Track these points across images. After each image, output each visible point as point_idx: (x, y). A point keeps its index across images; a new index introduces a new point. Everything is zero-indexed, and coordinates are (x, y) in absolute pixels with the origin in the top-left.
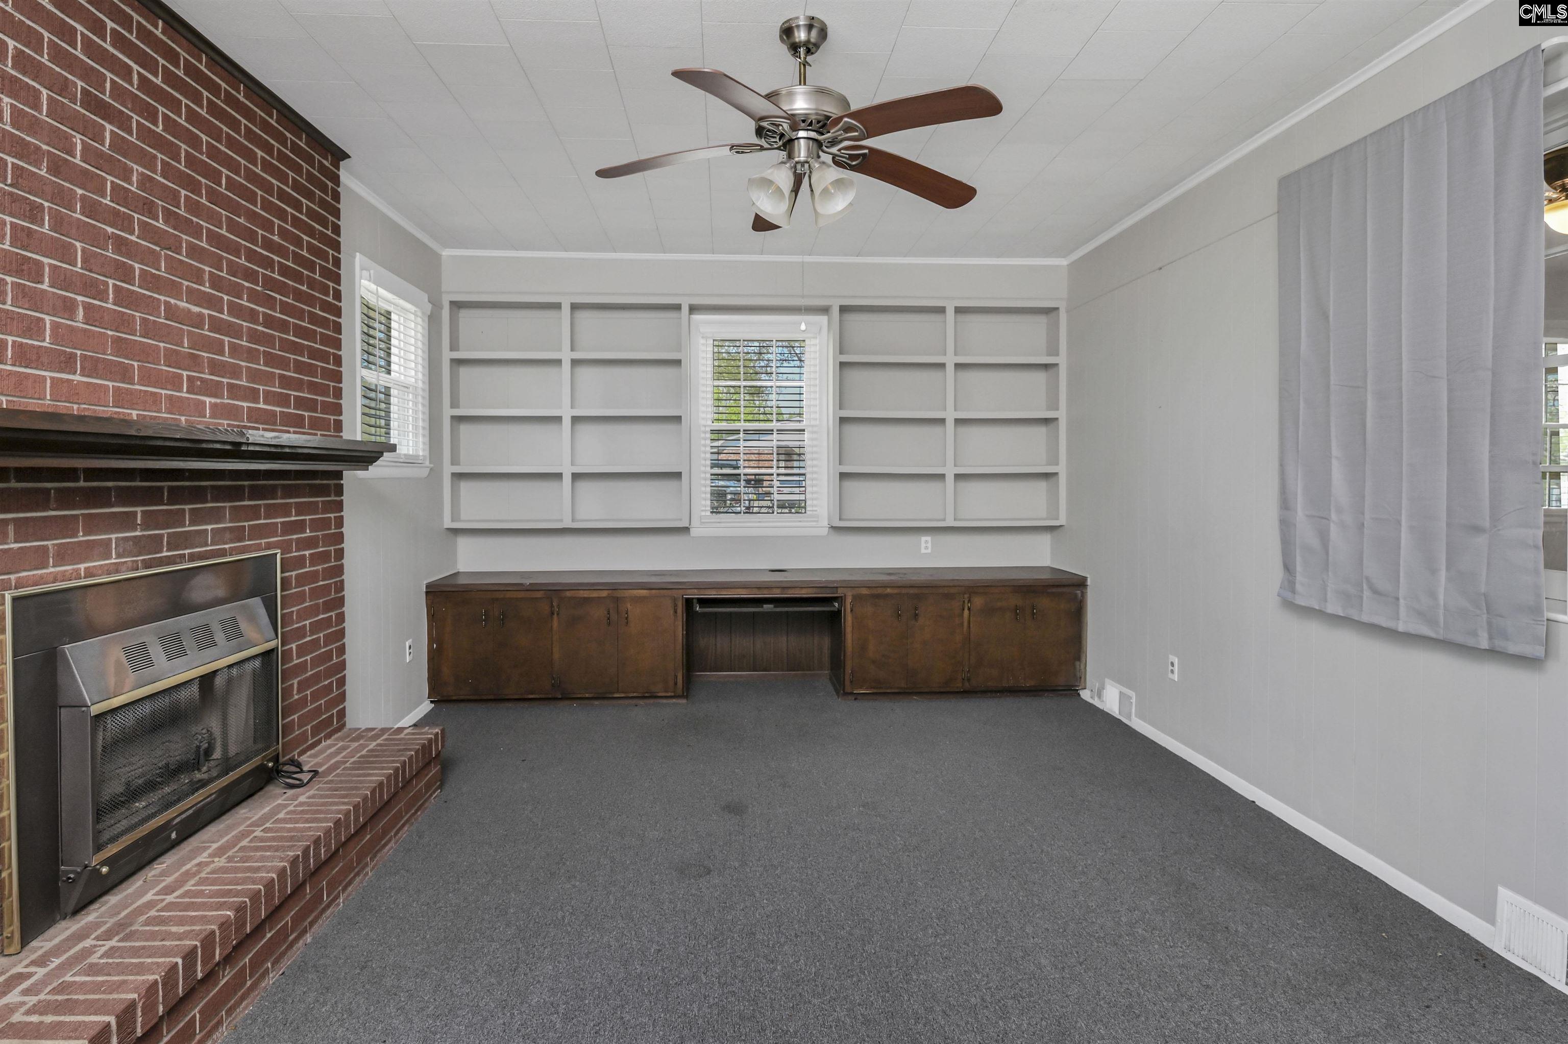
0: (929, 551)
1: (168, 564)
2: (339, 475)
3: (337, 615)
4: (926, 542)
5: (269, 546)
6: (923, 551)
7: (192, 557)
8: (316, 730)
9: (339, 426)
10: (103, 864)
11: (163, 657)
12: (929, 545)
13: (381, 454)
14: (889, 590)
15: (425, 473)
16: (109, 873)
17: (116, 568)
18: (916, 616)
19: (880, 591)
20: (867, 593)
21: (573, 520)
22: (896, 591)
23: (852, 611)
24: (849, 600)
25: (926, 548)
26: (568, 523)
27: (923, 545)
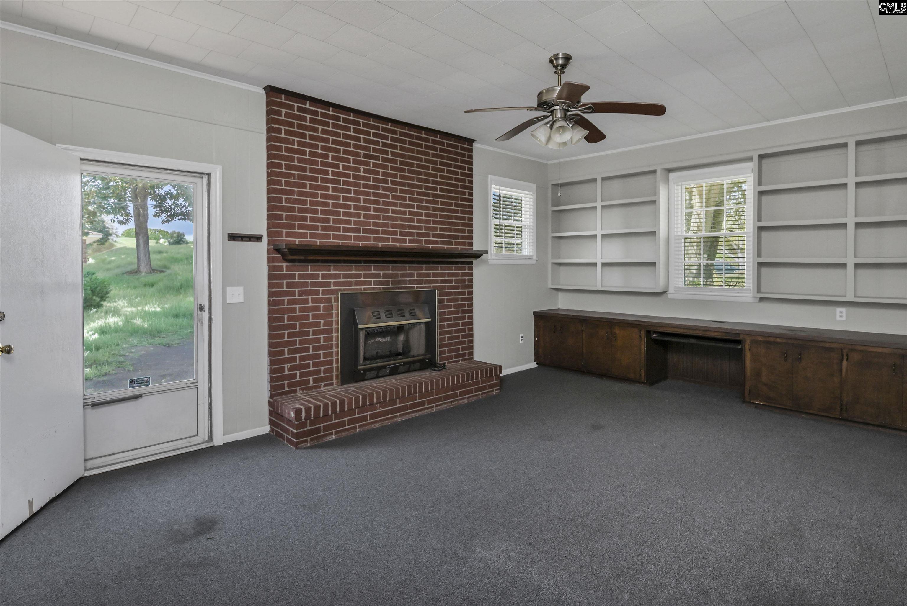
0: (844, 318)
1: (391, 289)
2: (471, 263)
3: (468, 316)
4: (841, 312)
5: (434, 287)
6: (838, 318)
7: (401, 288)
8: (456, 356)
9: (471, 244)
10: (363, 370)
11: (384, 317)
12: (844, 314)
13: (482, 255)
14: (778, 340)
15: (534, 262)
16: (363, 373)
17: (374, 289)
18: (800, 360)
19: (772, 339)
20: (761, 339)
21: (602, 287)
22: (784, 341)
23: (750, 350)
24: (748, 343)
25: (841, 316)
26: (599, 288)
27: (838, 314)
